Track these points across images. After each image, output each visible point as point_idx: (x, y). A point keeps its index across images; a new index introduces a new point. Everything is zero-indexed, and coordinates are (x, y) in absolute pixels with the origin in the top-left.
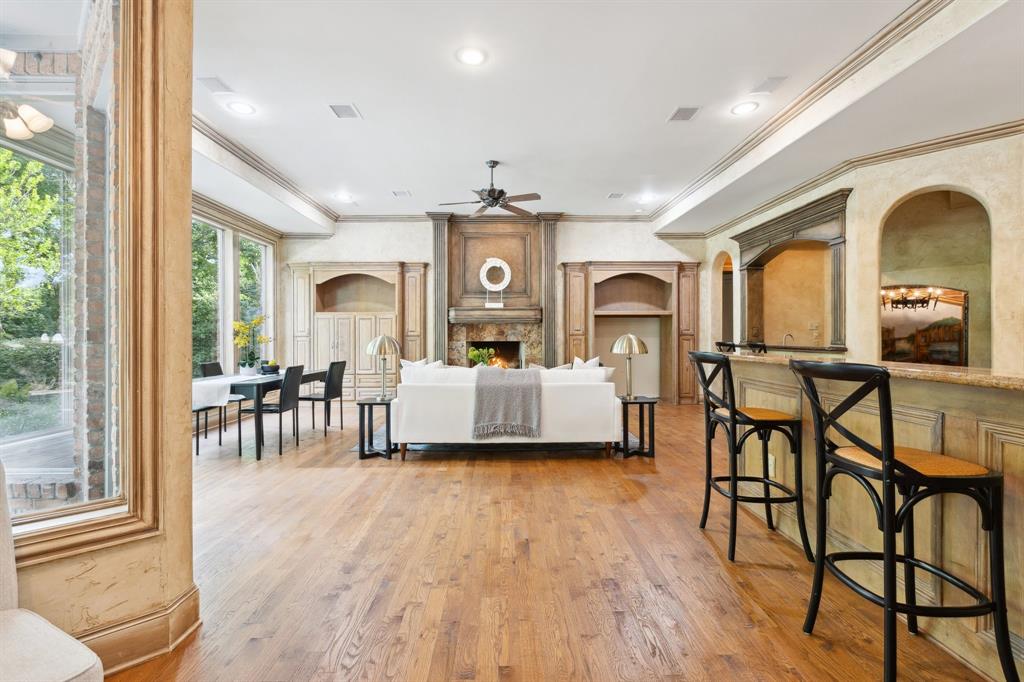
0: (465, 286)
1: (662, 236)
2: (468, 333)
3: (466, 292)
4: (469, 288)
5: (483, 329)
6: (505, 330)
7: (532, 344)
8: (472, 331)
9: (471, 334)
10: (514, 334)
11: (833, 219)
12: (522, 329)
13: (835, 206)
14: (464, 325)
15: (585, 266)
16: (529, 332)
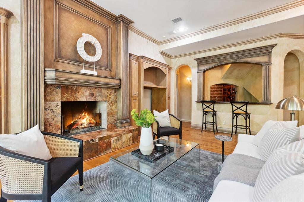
0: (60, 51)
1: (163, 53)
2: (63, 93)
3: (60, 56)
4: (63, 54)
5: (77, 91)
6: (94, 93)
7: (111, 103)
8: (67, 93)
9: (66, 95)
10: (100, 95)
11: (265, 55)
12: (106, 93)
13: (267, 50)
14: (59, 86)
15: (139, 58)
16: (110, 94)
